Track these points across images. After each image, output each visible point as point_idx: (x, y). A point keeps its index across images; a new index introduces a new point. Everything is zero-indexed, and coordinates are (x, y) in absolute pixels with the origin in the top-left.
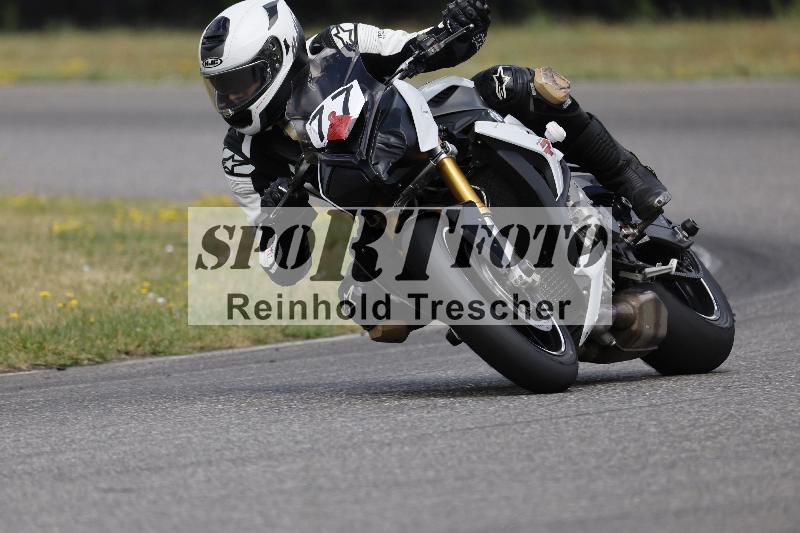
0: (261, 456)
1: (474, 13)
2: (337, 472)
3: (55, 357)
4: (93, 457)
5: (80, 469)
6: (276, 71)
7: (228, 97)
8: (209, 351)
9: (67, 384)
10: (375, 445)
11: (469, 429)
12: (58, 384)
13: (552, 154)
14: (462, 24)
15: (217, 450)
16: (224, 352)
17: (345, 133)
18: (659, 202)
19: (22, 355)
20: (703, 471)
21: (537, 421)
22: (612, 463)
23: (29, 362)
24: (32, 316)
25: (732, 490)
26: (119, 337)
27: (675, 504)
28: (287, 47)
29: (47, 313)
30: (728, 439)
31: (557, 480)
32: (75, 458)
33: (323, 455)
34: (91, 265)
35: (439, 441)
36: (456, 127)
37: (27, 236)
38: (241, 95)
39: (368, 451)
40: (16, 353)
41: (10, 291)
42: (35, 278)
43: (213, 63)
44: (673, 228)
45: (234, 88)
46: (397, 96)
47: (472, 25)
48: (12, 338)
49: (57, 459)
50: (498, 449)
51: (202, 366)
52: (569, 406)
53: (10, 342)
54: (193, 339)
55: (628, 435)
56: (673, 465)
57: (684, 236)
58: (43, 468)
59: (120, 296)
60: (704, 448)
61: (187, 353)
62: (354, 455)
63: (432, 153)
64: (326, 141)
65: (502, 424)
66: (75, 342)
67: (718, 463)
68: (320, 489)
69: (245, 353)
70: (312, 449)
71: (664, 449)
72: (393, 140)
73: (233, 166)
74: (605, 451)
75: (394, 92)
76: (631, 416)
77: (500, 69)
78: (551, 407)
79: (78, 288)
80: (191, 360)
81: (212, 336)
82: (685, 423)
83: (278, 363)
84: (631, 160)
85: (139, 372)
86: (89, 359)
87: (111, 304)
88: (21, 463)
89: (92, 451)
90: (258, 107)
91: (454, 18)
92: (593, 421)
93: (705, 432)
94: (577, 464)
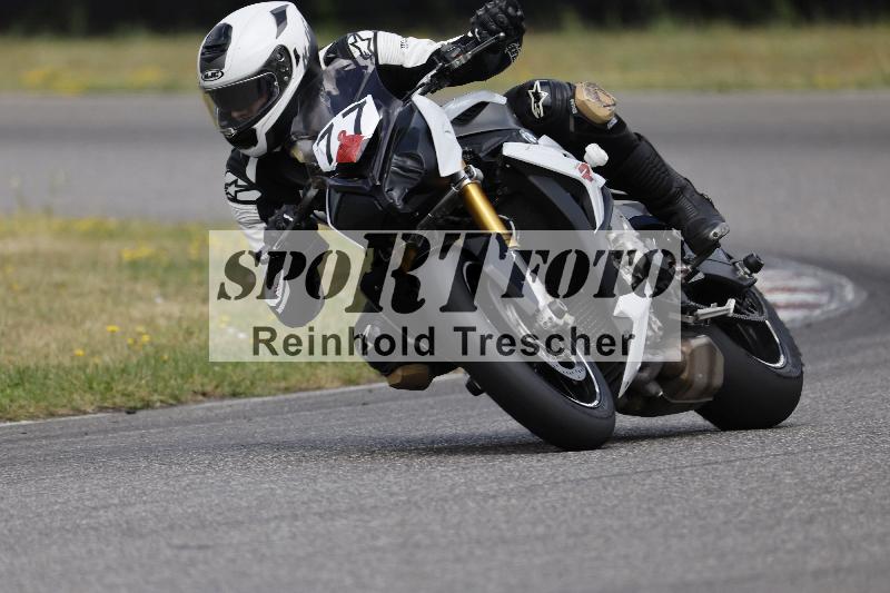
0: (352, 508)
1: (506, 21)
2: (437, 528)
3: (124, 399)
4: (166, 510)
5: (151, 523)
6: (284, 85)
7: (230, 115)
8: (295, 392)
9: (137, 428)
10: (479, 497)
11: (583, 479)
12: (126, 429)
13: (591, 179)
14: (492, 33)
15: (303, 503)
16: (312, 393)
17: (356, 155)
18: (715, 234)
19: (88, 397)
20: (845, 527)
21: (660, 470)
22: (742, 518)
23: (96, 404)
24: (100, 353)
25: (876, 549)
26: (195, 376)
27: (814, 563)
28: (297, 57)
29: (115, 349)
30: (873, 492)
31: (682, 537)
32: (145, 511)
33: (419, 508)
34: (165, 296)
35: (550, 494)
36: (484, 148)
37: (94, 264)
38: (245, 112)
39: (471, 504)
40: (80, 395)
41: (75, 325)
42: (102, 310)
43: (213, 75)
44: (734, 264)
45: (238, 103)
46: (416, 114)
47: (502, 34)
48: (76, 378)
49: (126, 513)
50: (616, 502)
51: (286, 409)
52: (695, 454)
53: (75, 382)
54: (277, 379)
55: (761, 487)
56: (811, 520)
57: (746, 273)
58: (110, 521)
59: (197, 330)
60: (845, 500)
61: (270, 394)
62: (456, 508)
63: (454, 178)
64: (335, 164)
65: (621, 474)
66: (147, 382)
67: (862, 518)
68: (417, 546)
69: (334, 394)
70: (409, 501)
71: (801, 502)
72: (409, 163)
73: (236, 192)
74: (736, 504)
75: (413, 109)
76: (764, 466)
77: (537, 83)
78: (675, 455)
79: (150, 322)
80: (275, 402)
81: (298, 376)
82: (826, 473)
83: (370, 406)
84: (686, 186)
85: (217, 415)
86: (162, 401)
87: (186, 340)
88: (86, 517)
89: (165, 504)
90: (264, 126)
91: (483, 25)
92: (723, 471)
93: (847, 484)
94: (705, 518)
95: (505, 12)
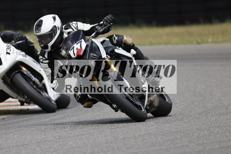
1: (112, 20)
6: (55, 35)
7: (42, 41)
13: (133, 57)
14: (109, 23)
28: (58, 28)
38: (45, 41)
43: (38, 32)
45: (44, 39)
47: (112, 24)
64: (76, 56)
72: (95, 55)
73: (43, 61)
75: (92, 42)
77: (114, 35)
90: (50, 44)
91: (106, 21)
95: (111, 18)
